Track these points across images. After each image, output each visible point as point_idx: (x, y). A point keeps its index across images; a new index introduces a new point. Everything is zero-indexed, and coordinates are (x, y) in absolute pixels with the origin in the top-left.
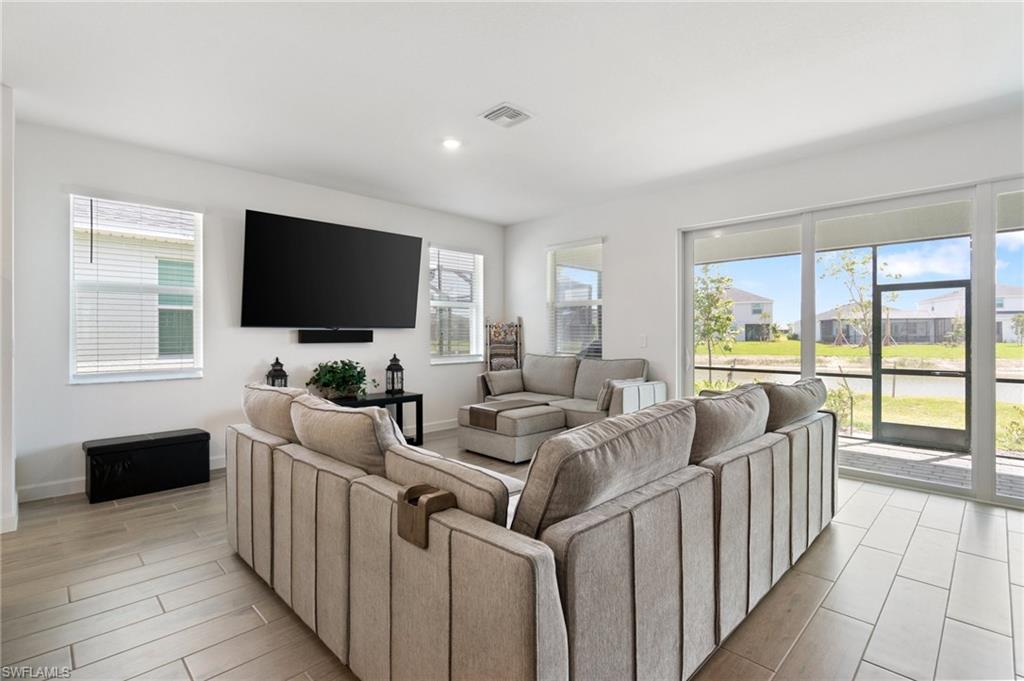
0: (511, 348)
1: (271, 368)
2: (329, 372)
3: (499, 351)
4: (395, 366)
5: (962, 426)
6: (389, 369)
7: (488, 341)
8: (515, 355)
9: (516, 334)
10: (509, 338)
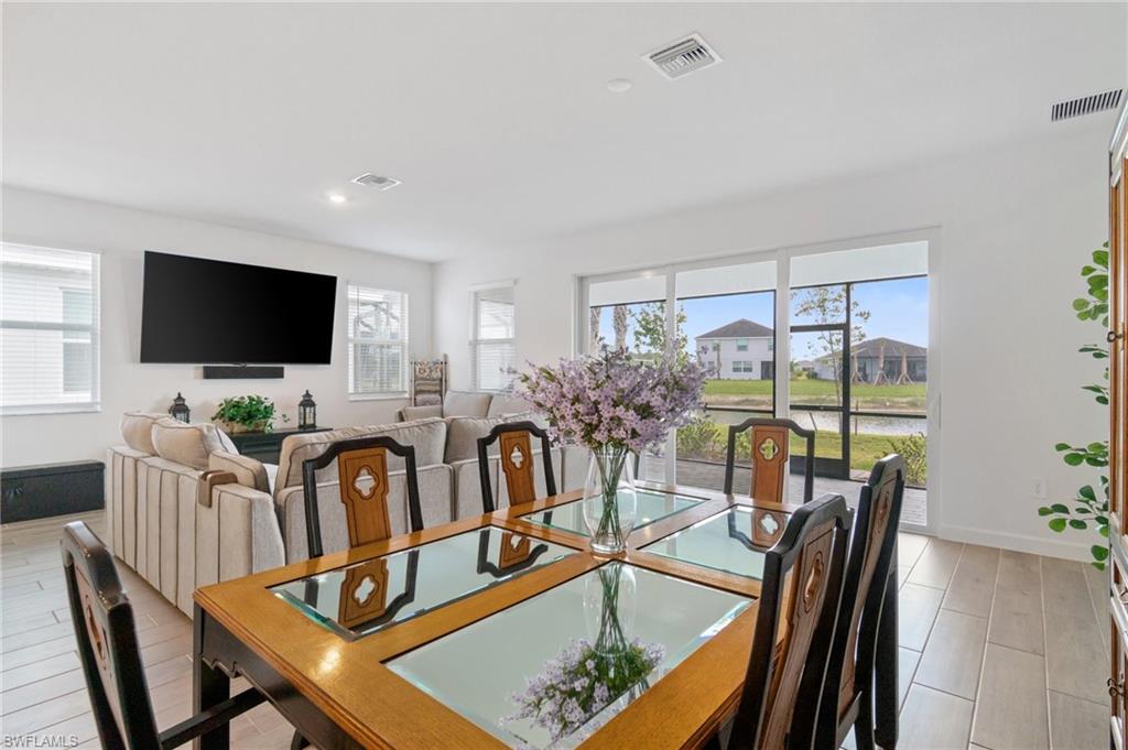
0: (436, 385)
1: (173, 403)
2: (234, 406)
3: (423, 388)
4: (307, 402)
6: (301, 404)
7: (412, 378)
8: (440, 392)
9: (441, 371)
10: (434, 375)
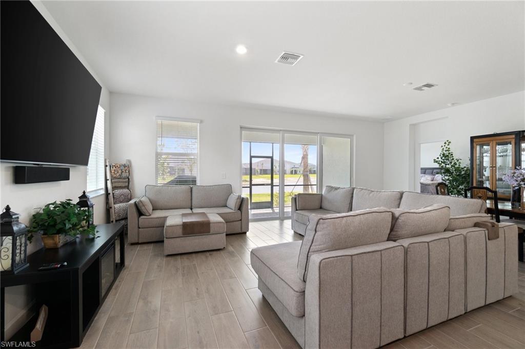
0: (125, 182)
3: (117, 185)
5: (270, 200)
7: (108, 177)
8: (128, 187)
9: (129, 172)
10: (124, 175)
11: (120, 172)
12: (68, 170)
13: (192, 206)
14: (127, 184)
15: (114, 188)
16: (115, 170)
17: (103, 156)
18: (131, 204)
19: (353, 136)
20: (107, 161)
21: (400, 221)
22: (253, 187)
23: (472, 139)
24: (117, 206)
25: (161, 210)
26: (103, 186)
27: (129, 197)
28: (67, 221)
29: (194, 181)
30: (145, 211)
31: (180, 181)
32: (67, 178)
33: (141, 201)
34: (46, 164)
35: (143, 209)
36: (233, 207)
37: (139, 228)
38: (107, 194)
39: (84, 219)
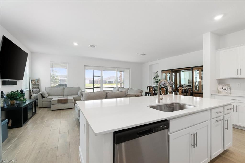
7: (31, 84)
8: (38, 88)
9: (39, 82)
10: (37, 83)
11: (35, 82)
12: (17, 81)
13: (64, 95)
14: (38, 87)
15: (33, 88)
16: (33, 82)
17: (28, 76)
18: (39, 94)
19: (130, 69)
20: (30, 78)
21: (108, 94)
22: (94, 88)
23: (162, 71)
24: (34, 95)
25: (52, 96)
26: (29, 87)
27: (39, 91)
28: (17, 96)
29: (66, 86)
30: (45, 96)
31: (60, 86)
32: (16, 84)
33: (43, 93)
34: (10, 80)
35: (44, 95)
36: (79, 95)
37: (42, 102)
38: (30, 90)
39: (22, 96)
